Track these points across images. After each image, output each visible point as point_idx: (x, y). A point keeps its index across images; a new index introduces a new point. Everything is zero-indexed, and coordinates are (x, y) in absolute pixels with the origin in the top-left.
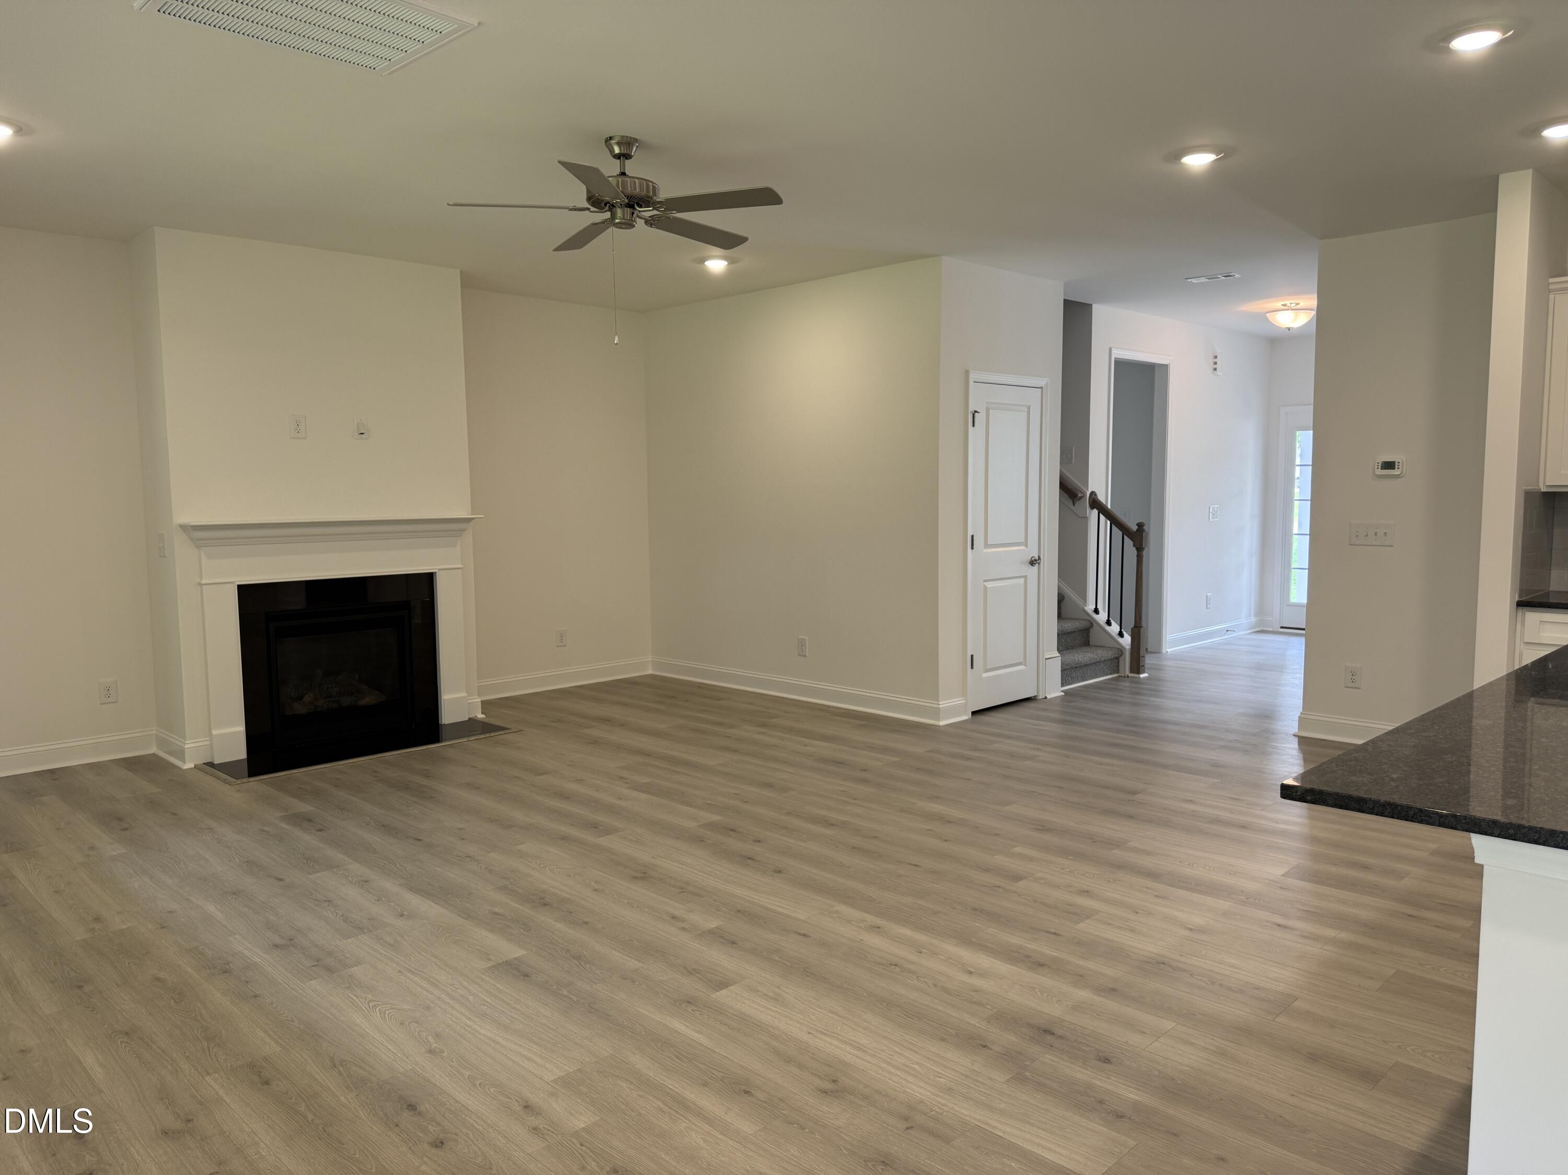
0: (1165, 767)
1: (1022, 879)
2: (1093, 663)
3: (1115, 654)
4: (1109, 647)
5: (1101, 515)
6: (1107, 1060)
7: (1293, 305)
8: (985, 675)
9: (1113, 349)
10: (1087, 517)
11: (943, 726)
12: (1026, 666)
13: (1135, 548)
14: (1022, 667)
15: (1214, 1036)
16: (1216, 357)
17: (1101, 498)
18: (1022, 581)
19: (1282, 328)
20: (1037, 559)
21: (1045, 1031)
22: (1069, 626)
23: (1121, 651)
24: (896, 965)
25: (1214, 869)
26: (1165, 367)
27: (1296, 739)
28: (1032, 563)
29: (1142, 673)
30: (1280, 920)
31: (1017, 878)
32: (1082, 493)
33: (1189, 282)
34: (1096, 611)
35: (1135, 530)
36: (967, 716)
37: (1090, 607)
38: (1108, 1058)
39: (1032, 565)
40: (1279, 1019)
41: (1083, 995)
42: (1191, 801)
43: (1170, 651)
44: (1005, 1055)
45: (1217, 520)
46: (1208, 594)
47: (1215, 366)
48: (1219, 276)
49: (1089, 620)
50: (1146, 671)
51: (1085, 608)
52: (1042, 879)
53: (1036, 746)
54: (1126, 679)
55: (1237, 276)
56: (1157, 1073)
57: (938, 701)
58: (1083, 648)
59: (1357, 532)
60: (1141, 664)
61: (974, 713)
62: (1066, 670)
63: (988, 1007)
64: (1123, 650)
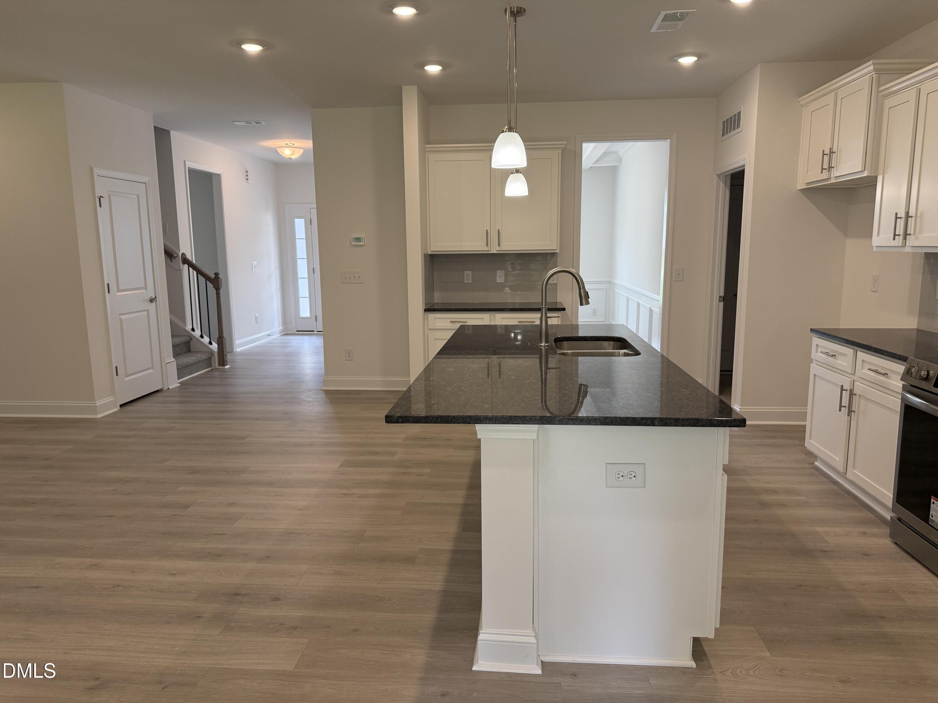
0: (257, 419)
1: (189, 507)
2: (196, 363)
3: (209, 355)
4: (204, 352)
5: (190, 268)
6: (277, 599)
7: (291, 145)
8: (126, 379)
9: (186, 162)
10: (181, 270)
11: (100, 418)
12: (153, 369)
13: (215, 289)
14: (151, 371)
15: (331, 565)
16: (247, 172)
17: (189, 257)
18: (146, 313)
19: (286, 158)
20: (154, 298)
21: (235, 594)
22: (178, 340)
23: (211, 353)
24: (118, 586)
25: (302, 472)
26: (218, 176)
27: (323, 392)
28: (151, 301)
29: (226, 366)
30: (345, 491)
31: (186, 507)
32: (176, 254)
33: (234, 124)
34: (193, 330)
35: (213, 277)
36: (117, 409)
37: (189, 327)
38: (278, 598)
39: (152, 303)
40: (360, 545)
41: (251, 565)
42: (278, 436)
43: (239, 350)
44: (215, 617)
45: (257, 270)
46: (257, 315)
47: (247, 177)
48: (253, 122)
49: (189, 336)
50: (228, 364)
51: (186, 328)
52: (203, 503)
53: (172, 421)
54: (217, 370)
55: (263, 123)
56: (307, 597)
57: (95, 401)
58: (187, 354)
59: (345, 276)
60: (225, 360)
61: (121, 406)
62: (179, 369)
63: (193, 592)
64: (213, 353)
